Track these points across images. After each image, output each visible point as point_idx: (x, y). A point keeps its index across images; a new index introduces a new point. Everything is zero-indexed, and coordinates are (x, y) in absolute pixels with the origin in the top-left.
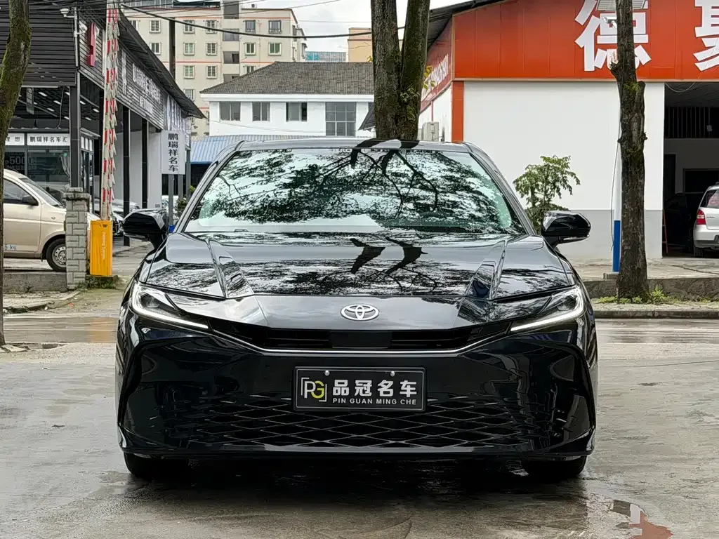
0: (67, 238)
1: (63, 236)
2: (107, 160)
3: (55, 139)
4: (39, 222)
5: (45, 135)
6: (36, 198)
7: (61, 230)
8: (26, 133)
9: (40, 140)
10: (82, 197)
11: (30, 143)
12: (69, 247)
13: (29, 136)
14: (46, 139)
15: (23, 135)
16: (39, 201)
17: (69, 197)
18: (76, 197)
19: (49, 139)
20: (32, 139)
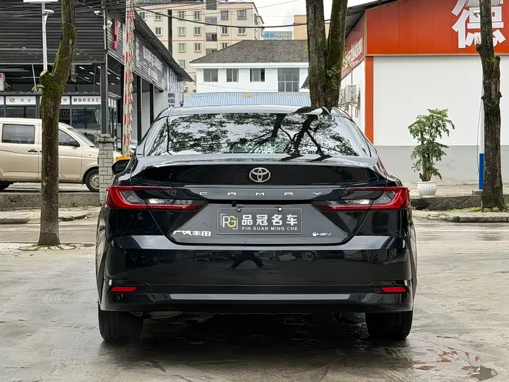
0: (100, 169)
1: (97, 168)
2: (127, 114)
3: (91, 100)
4: (81, 158)
5: (84, 97)
6: (78, 142)
7: (95, 164)
8: (71, 96)
9: (81, 101)
10: (109, 141)
11: (73, 103)
12: (101, 175)
13: (73, 98)
14: (84, 100)
15: (69, 97)
16: (80, 144)
17: (101, 141)
18: (106, 140)
19: (87, 100)
20: (75, 100)
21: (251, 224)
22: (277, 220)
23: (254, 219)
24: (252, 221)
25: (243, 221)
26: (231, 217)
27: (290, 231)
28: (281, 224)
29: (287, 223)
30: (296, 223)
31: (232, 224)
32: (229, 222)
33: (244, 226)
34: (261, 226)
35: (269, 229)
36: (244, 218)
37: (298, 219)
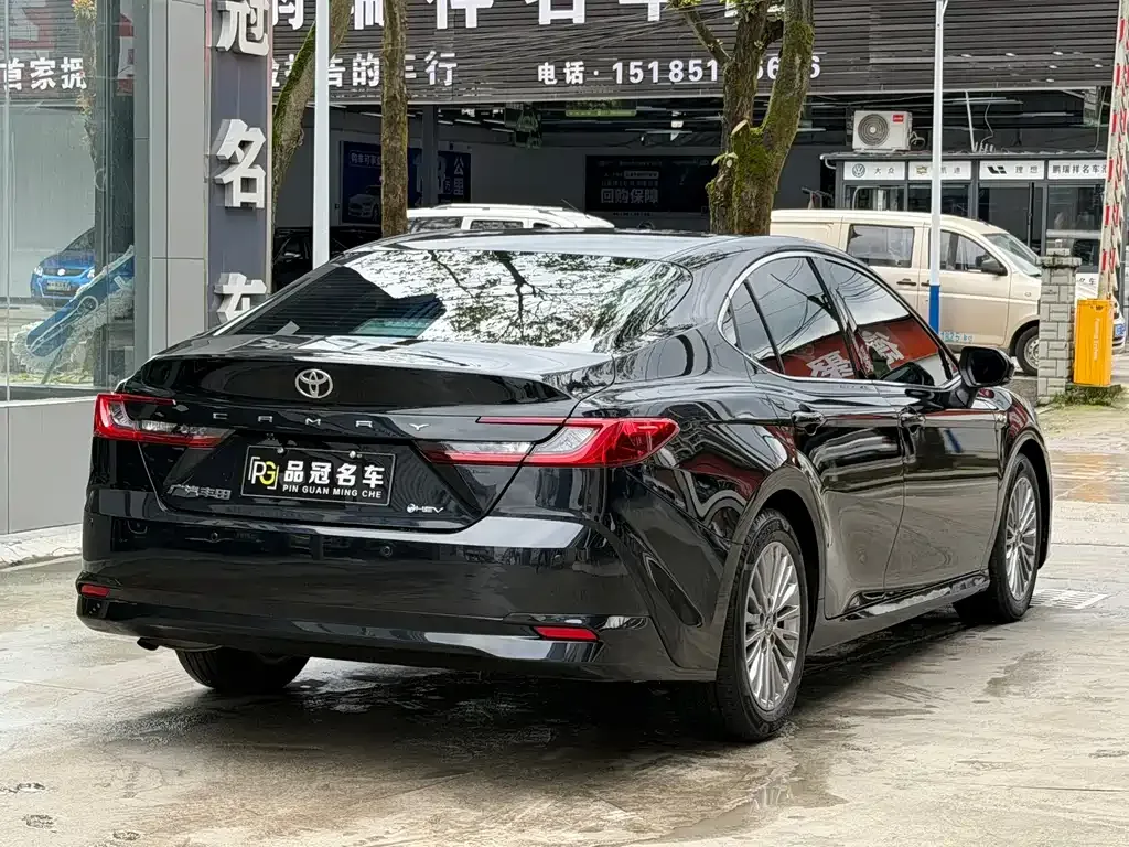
21: (301, 480)
22: (346, 475)
23: (307, 470)
24: (302, 474)
25: (287, 473)
26: (269, 463)
27: (368, 500)
28: (352, 483)
29: (364, 481)
30: (381, 483)
31: (267, 477)
32: (263, 473)
33: (288, 483)
34: (318, 485)
35: (331, 491)
36: (290, 467)
37: (385, 475)
